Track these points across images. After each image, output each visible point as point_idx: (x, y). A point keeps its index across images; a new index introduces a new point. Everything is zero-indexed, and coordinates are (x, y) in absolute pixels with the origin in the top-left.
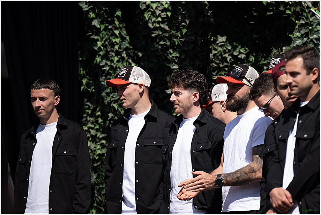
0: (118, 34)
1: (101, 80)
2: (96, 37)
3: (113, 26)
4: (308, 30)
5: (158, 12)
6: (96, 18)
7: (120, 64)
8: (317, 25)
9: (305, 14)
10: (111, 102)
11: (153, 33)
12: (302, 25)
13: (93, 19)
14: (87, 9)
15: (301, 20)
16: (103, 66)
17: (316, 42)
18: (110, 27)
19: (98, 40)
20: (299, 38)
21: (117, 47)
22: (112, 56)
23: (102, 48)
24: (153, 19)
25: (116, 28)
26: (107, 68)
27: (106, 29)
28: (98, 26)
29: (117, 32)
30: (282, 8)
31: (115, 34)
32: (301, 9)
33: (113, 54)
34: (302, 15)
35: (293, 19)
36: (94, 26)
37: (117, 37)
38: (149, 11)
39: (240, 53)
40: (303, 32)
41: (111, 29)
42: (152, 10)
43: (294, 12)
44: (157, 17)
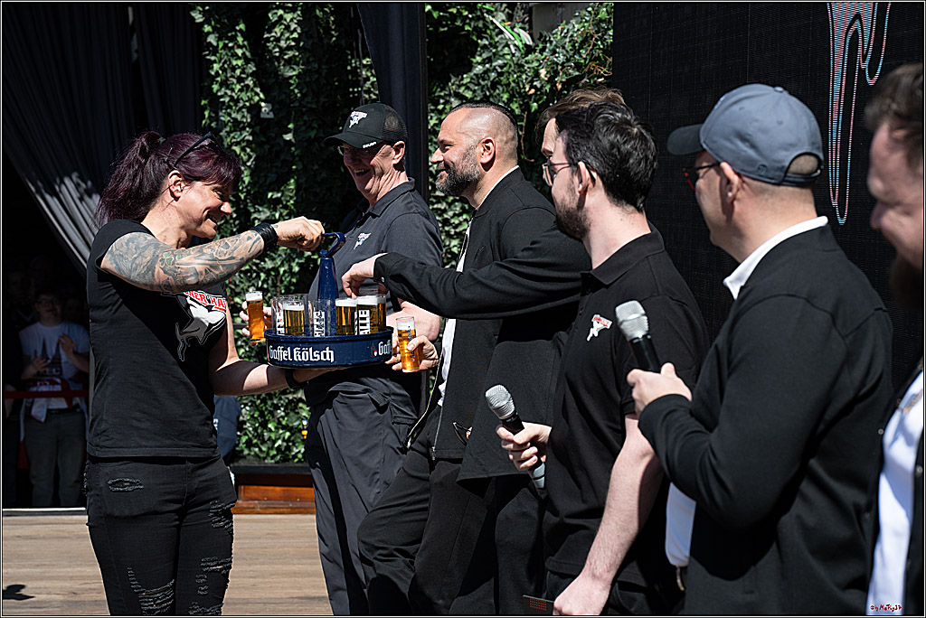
0: (240, 55)
1: (221, 114)
2: (213, 58)
3: (235, 44)
4: (492, 54)
5: (293, 26)
6: (213, 33)
7: (244, 93)
8: (504, 47)
9: (488, 32)
10: (232, 144)
11: (286, 54)
12: (485, 47)
13: (209, 33)
14: (201, 20)
15: (484, 40)
16: (222, 96)
17: (499, 70)
18: (230, 45)
19: (215, 62)
20: (480, 64)
21: (238, 72)
22: (233, 84)
23: (220, 72)
24: (287, 35)
25: (240, 47)
26: (227, 99)
27: (225, 46)
28: (215, 44)
29: (239, 52)
30: (459, 23)
31: (237, 55)
32: (484, 25)
33: (235, 81)
34: (485, 33)
35: (474, 38)
36: (210, 42)
37: (239, 58)
38: (282, 24)
40: (485, 56)
41: (232, 48)
42: (285, 23)
43: (475, 28)
44: (292, 33)
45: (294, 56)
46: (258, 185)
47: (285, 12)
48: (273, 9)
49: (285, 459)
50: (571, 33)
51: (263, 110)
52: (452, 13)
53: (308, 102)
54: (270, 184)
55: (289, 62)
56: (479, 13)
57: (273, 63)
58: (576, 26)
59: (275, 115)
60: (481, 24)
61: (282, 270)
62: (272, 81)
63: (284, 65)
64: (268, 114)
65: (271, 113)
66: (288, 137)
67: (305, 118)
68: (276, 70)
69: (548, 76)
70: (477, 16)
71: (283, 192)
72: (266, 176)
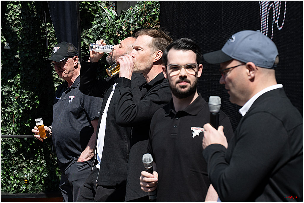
4: (100, 20)
5: (17, 10)
9: (99, 11)
12: (97, 17)
15: (97, 14)
17: (104, 27)
20: (95, 24)
30: (86, 8)
32: (97, 8)
34: (97, 11)
35: (93, 13)
40: (97, 21)
43: (93, 10)
45: (18, 22)
46: (4, 77)
47: (14, 5)
48: (9, 3)
49: (18, 192)
50: (135, 11)
51: (5, 45)
52: (84, 3)
53: (25, 42)
54: (9, 76)
55: (16, 25)
56: (95, 3)
57: (9, 26)
58: (138, 8)
59: (10, 48)
60: (95, 8)
61: (15, 112)
62: (9, 33)
63: (14, 27)
64: (7, 47)
65: (9, 47)
66: (17, 56)
67: (24, 48)
68: (10, 29)
69: (126, 29)
70: (94, 4)
71: (14, 79)
72: (7, 73)
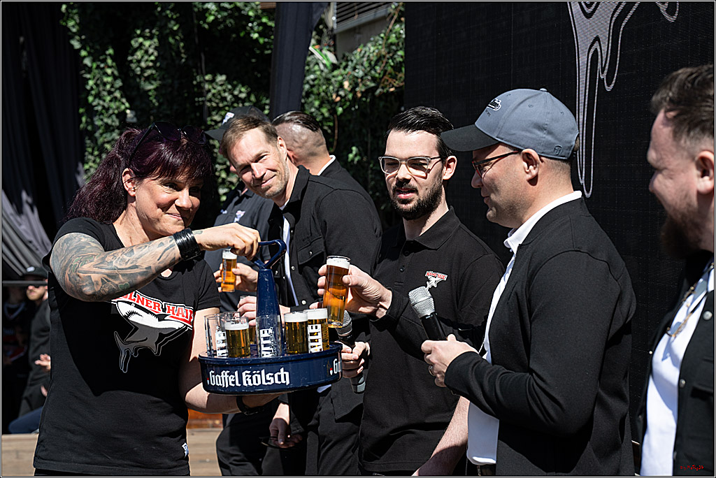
0: (110, 73)
1: (95, 119)
2: (88, 76)
3: (106, 65)
5: (151, 51)
6: (88, 56)
7: (113, 103)
13: (85, 57)
14: (79, 47)
16: (96, 106)
17: (312, 83)
18: (102, 66)
19: (90, 79)
21: (108, 87)
22: (104, 96)
23: (94, 87)
25: (109, 67)
26: (99, 108)
27: (98, 67)
28: (90, 65)
31: (107, 73)
33: (105, 93)
36: (85, 64)
37: (108, 76)
38: (141, 49)
39: (241, 92)
44: (150, 56)
45: (152, 74)
47: (144, 40)
48: (135, 37)
50: (367, 54)
51: (128, 116)
53: (164, 109)
55: (148, 79)
57: (136, 80)
58: (372, 48)
59: (138, 119)
62: (135, 93)
63: (144, 81)
64: (132, 119)
65: (135, 119)
68: (138, 86)
69: (351, 87)
